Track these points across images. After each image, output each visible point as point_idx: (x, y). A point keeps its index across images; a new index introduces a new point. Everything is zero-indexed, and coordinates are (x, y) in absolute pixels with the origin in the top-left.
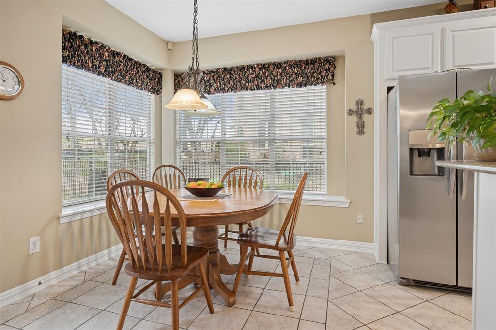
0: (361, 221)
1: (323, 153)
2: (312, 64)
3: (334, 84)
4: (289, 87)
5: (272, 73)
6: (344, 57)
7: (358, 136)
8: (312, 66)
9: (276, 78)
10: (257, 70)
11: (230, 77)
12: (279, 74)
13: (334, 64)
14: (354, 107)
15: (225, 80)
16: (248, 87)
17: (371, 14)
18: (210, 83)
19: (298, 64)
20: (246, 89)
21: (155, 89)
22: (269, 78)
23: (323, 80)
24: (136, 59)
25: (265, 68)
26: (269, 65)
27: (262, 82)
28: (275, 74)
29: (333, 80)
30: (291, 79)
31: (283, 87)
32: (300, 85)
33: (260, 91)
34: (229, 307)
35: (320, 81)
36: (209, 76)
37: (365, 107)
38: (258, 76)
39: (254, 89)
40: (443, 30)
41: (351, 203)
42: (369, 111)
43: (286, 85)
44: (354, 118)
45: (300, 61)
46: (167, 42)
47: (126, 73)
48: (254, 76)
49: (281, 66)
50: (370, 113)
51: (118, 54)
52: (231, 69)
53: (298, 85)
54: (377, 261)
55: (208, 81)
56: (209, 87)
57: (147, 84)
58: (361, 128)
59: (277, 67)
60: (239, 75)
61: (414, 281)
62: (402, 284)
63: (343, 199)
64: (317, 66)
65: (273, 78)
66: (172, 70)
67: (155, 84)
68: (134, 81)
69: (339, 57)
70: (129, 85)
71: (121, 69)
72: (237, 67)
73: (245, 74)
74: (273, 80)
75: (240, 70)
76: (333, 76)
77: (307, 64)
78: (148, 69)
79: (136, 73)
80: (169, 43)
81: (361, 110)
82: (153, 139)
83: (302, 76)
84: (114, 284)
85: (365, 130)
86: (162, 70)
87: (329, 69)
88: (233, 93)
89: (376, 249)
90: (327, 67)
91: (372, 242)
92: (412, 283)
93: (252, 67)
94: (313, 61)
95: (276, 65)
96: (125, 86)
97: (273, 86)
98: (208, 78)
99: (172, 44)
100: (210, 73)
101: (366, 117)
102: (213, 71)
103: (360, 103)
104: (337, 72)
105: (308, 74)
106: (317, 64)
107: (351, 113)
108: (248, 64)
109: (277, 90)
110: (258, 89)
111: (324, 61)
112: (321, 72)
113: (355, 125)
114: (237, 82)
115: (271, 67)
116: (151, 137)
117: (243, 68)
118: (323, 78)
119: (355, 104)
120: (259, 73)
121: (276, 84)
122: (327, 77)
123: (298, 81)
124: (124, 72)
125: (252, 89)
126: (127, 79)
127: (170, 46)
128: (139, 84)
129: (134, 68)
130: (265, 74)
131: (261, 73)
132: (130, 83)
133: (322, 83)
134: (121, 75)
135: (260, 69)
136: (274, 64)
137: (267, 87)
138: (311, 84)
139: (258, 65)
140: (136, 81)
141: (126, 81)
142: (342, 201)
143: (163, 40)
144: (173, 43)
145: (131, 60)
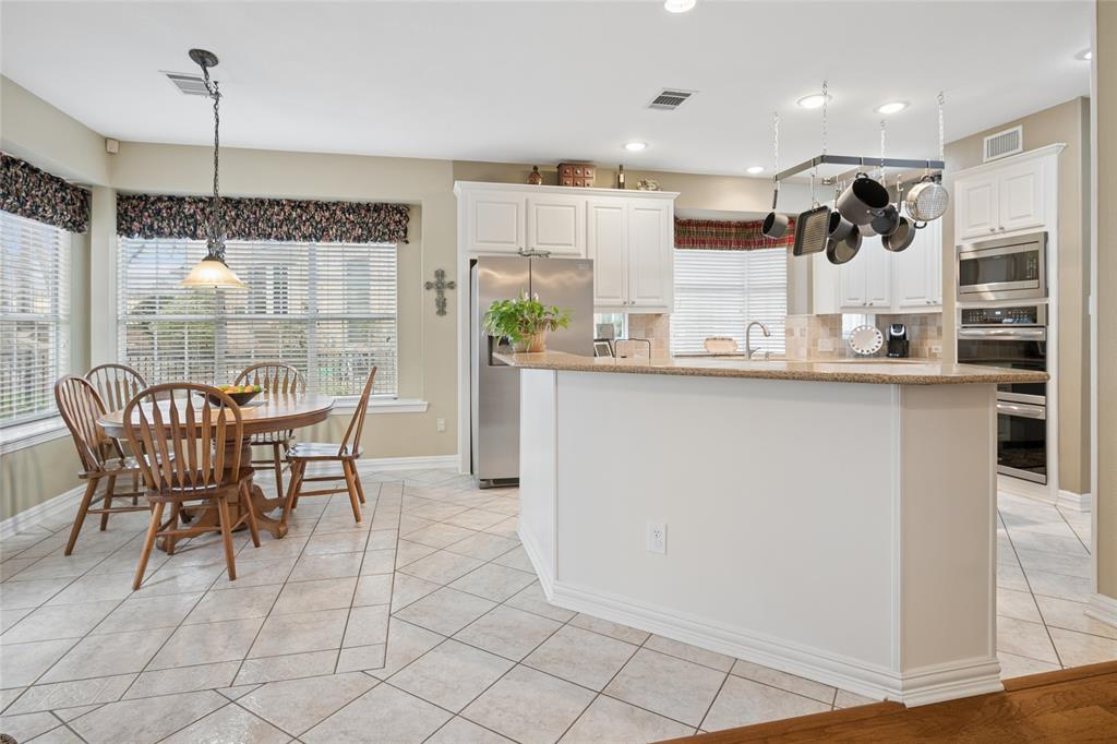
0: (442, 428)
1: (392, 340)
2: (375, 211)
3: (407, 242)
4: (341, 240)
5: (313, 217)
6: (420, 207)
7: (438, 318)
8: (376, 215)
9: (319, 226)
10: (287, 209)
11: (237, 215)
12: (324, 220)
13: (406, 216)
14: (433, 280)
15: (227, 218)
16: (270, 234)
17: (454, 162)
18: (196, 220)
19: (355, 208)
20: (269, 236)
21: (74, 223)
22: (308, 223)
23: (390, 236)
24: (44, 169)
25: (301, 208)
26: (308, 203)
27: (296, 228)
28: (317, 218)
29: (405, 236)
30: (345, 229)
31: (331, 240)
32: (358, 239)
33: (292, 242)
34: (279, 538)
35: (387, 237)
36: (194, 207)
37: (447, 280)
38: (288, 219)
39: (282, 239)
40: (527, 201)
41: (429, 405)
42: (452, 285)
43: (336, 237)
44: (433, 293)
45: (359, 205)
46: (106, 140)
47: (27, 195)
48: (281, 218)
49: (328, 209)
50: (452, 288)
51: (15, 162)
52: (239, 202)
53: (354, 240)
54: (460, 471)
55: (192, 216)
56: (195, 228)
57: (62, 214)
58: (442, 307)
59: (321, 208)
60: (255, 214)
61: (494, 480)
62: (481, 488)
63: (419, 402)
64: (382, 215)
65: (314, 224)
66: (113, 189)
67: (74, 212)
68: (41, 209)
69: (413, 206)
70: (29, 217)
71: (17, 189)
72: (250, 200)
73: (265, 213)
74: (316, 228)
75: (257, 205)
76: (405, 231)
77: (369, 210)
78: (63, 186)
79: (43, 195)
80: (109, 142)
81: (441, 284)
82: (65, 316)
83: (361, 227)
84: (69, 552)
85: (447, 309)
86: (91, 186)
87: (400, 222)
88: (242, 241)
89: (457, 462)
90: (397, 217)
91: (456, 453)
92: (492, 484)
93: (278, 203)
94: (378, 208)
95: (319, 206)
96: (24, 220)
97: (315, 237)
98: (192, 211)
99: (117, 144)
100: (195, 202)
101: (448, 293)
102: (201, 200)
103: (440, 274)
104: (412, 226)
105: (370, 225)
106: (382, 212)
107: (429, 286)
108: (272, 198)
109: (321, 243)
110: (289, 239)
111: (393, 209)
112: (389, 224)
113: (435, 303)
114: (250, 223)
115: (312, 207)
116: (61, 312)
117: (262, 202)
118: (392, 232)
119: (433, 274)
120: (290, 214)
121: (320, 234)
122: (398, 232)
123: (355, 233)
124: (24, 194)
125: (277, 238)
126: (28, 207)
127: (113, 148)
128: (49, 215)
129: (40, 185)
130: (301, 217)
131: (294, 214)
132: (32, 214)
133: (390, 240)
134: (18, 200)
135: (293, 208)
136: (316, 203)
137: (305, 238)
138: (375, 240)
139: (289, 201)
140: (44, 210)
141: (25, 211)
142: (419, 404)
143: (100, 136)
144: (119, 142)
145: (37, 171)
